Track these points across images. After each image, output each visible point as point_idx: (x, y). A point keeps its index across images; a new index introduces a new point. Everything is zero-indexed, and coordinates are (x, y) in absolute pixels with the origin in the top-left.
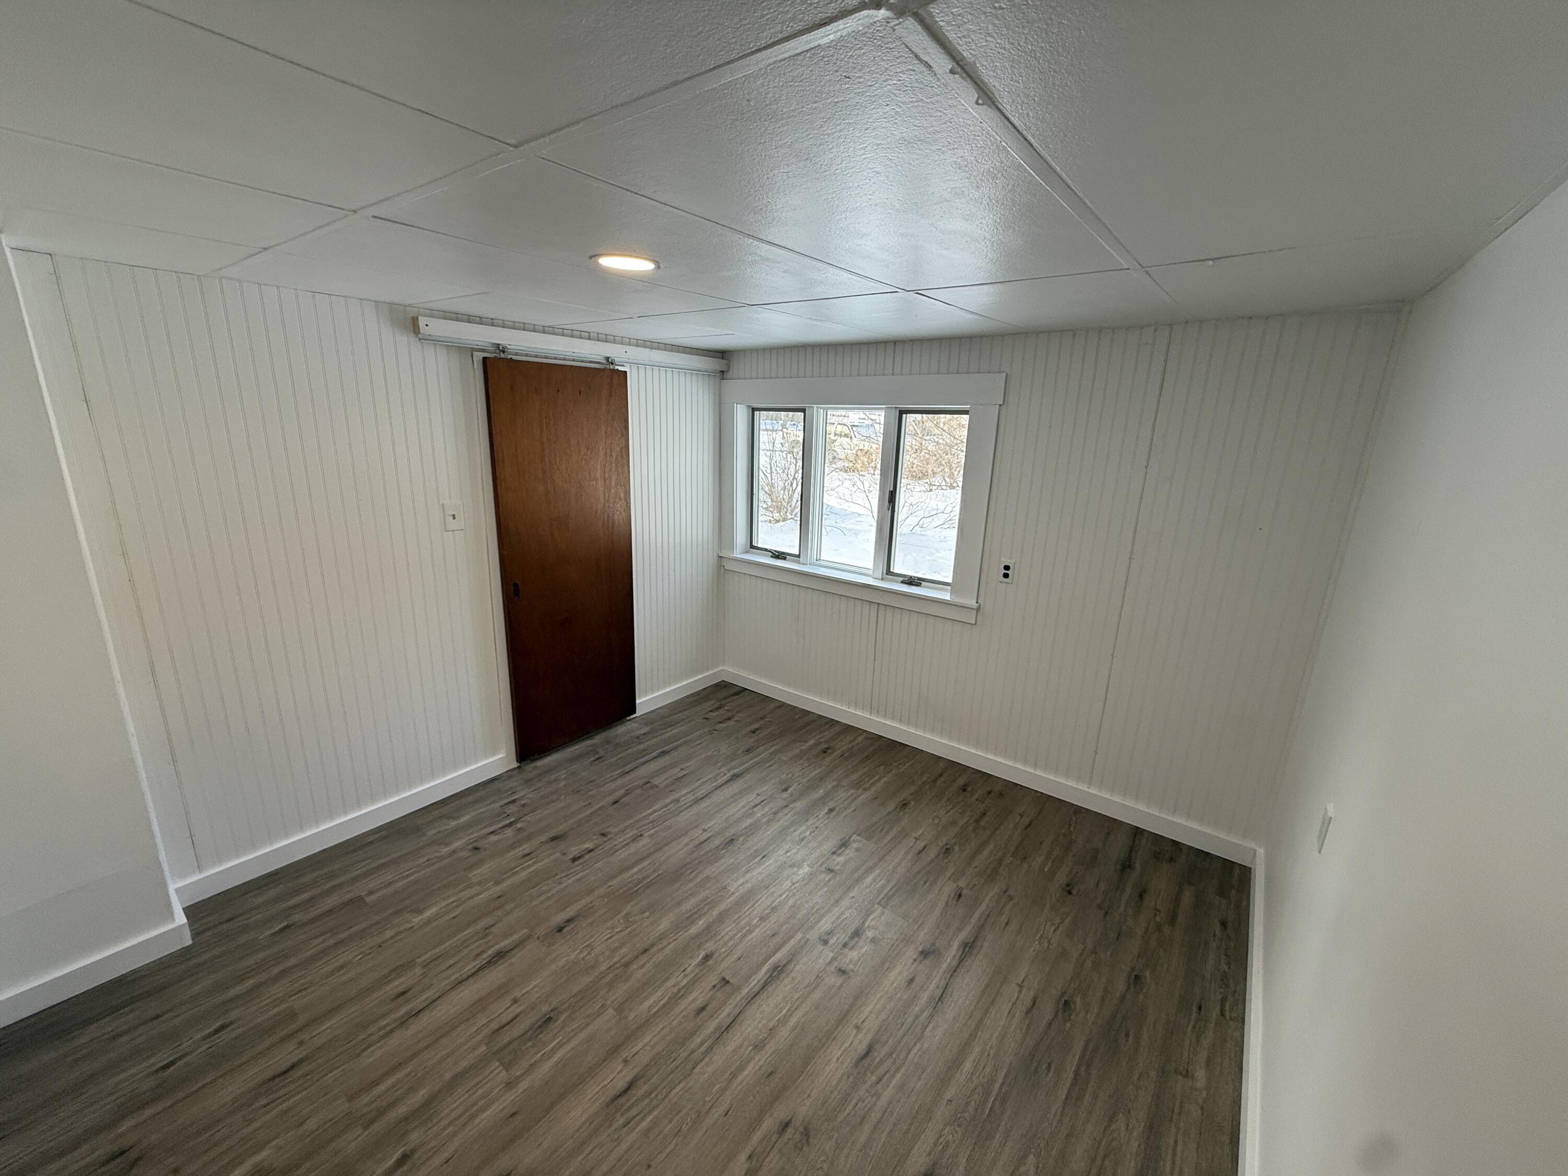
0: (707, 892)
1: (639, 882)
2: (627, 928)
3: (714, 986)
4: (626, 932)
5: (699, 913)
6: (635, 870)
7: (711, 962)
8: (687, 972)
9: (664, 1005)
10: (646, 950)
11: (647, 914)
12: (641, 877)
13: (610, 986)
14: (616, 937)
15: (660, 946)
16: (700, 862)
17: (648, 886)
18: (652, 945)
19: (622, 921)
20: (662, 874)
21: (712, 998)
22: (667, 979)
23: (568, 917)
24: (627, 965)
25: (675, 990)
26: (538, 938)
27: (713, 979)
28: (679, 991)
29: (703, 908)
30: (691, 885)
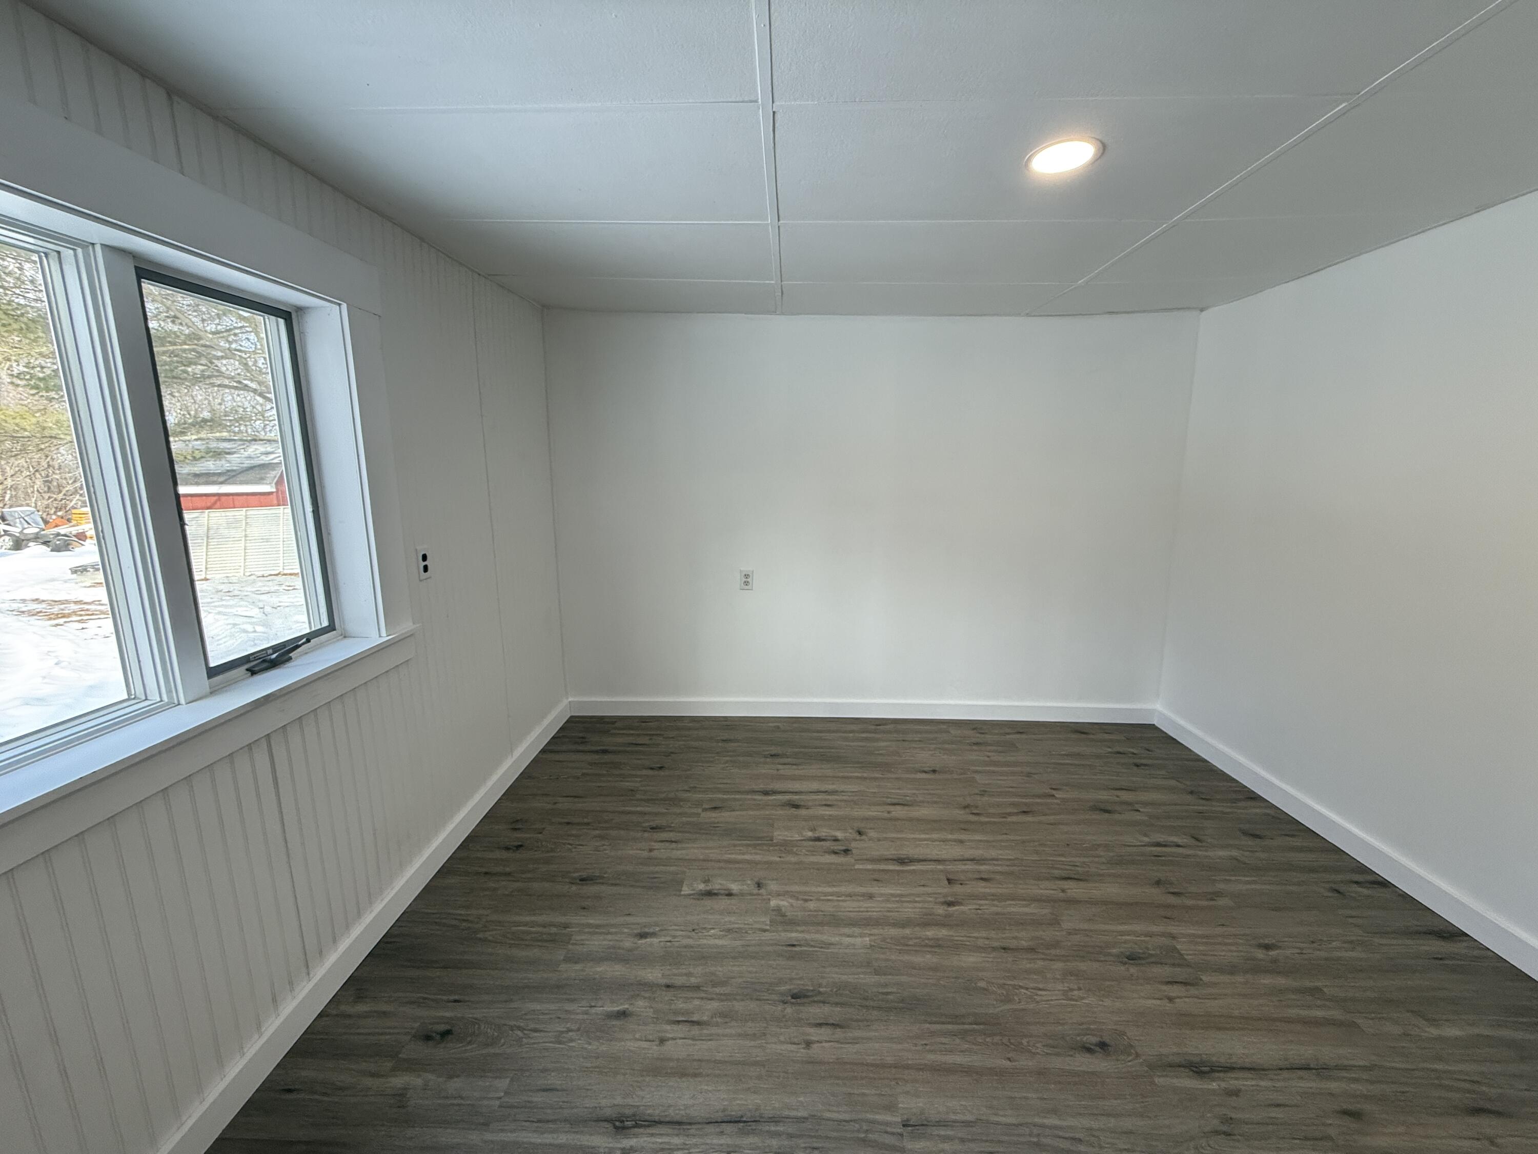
0: (893, 957)
1: (963, 1034)
2: (1014, 986)
3: (961, 884)
4: (1016, 982)
5: (923, 943)
6: (958, 1059)
7: (950, 899)
8: (978, 907)
9: (1013, 900)
10: (1004, 949)
11: (982, 984)
12: (958, 1041)
13: (1056, 944)
14: (1032, 985)
15: (987, 942)
16: (866, 999)
17: (956, 1019)
18: (994, 949)
19: (1016, 998)
20: (925, 1021)
21: (970, 880)
22: (997, 914)
23: (1088, 1055)
24: (1032, 950)
25: (996, 902)
26: (1138, 1055)
27: (957, 889)
28: (993, 900)
29: (914, 945)
30: (904, 979)
